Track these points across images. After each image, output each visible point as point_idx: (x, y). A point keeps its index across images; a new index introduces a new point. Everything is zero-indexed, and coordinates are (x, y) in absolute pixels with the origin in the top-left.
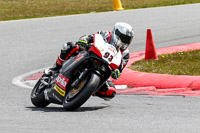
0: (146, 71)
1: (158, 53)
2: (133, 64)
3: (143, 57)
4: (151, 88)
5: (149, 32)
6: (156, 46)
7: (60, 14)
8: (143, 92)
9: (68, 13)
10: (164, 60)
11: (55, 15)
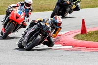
0: (82, 39)
1: (88, 31)
2: (75, 36)
3: (80, 32)
4: (84, 48)
5: (83, 20)
6: (87, 27)
7: (40, 11)
8: (80, 50)
9: (43, 10)
11: (37, 11)
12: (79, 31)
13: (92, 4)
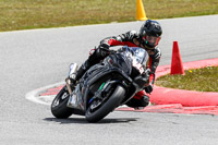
0: (172, 87)
1: (185, 67)
3: (169, 71)
4: (177, 106)
5: (175, 44)
6: (183, 60)
7: (79, 24)
8: (167, 110)
9: (86, 22)
10: (191, 75)
11: (72, 25)
12: (166, 69)
13: (194, 8)
